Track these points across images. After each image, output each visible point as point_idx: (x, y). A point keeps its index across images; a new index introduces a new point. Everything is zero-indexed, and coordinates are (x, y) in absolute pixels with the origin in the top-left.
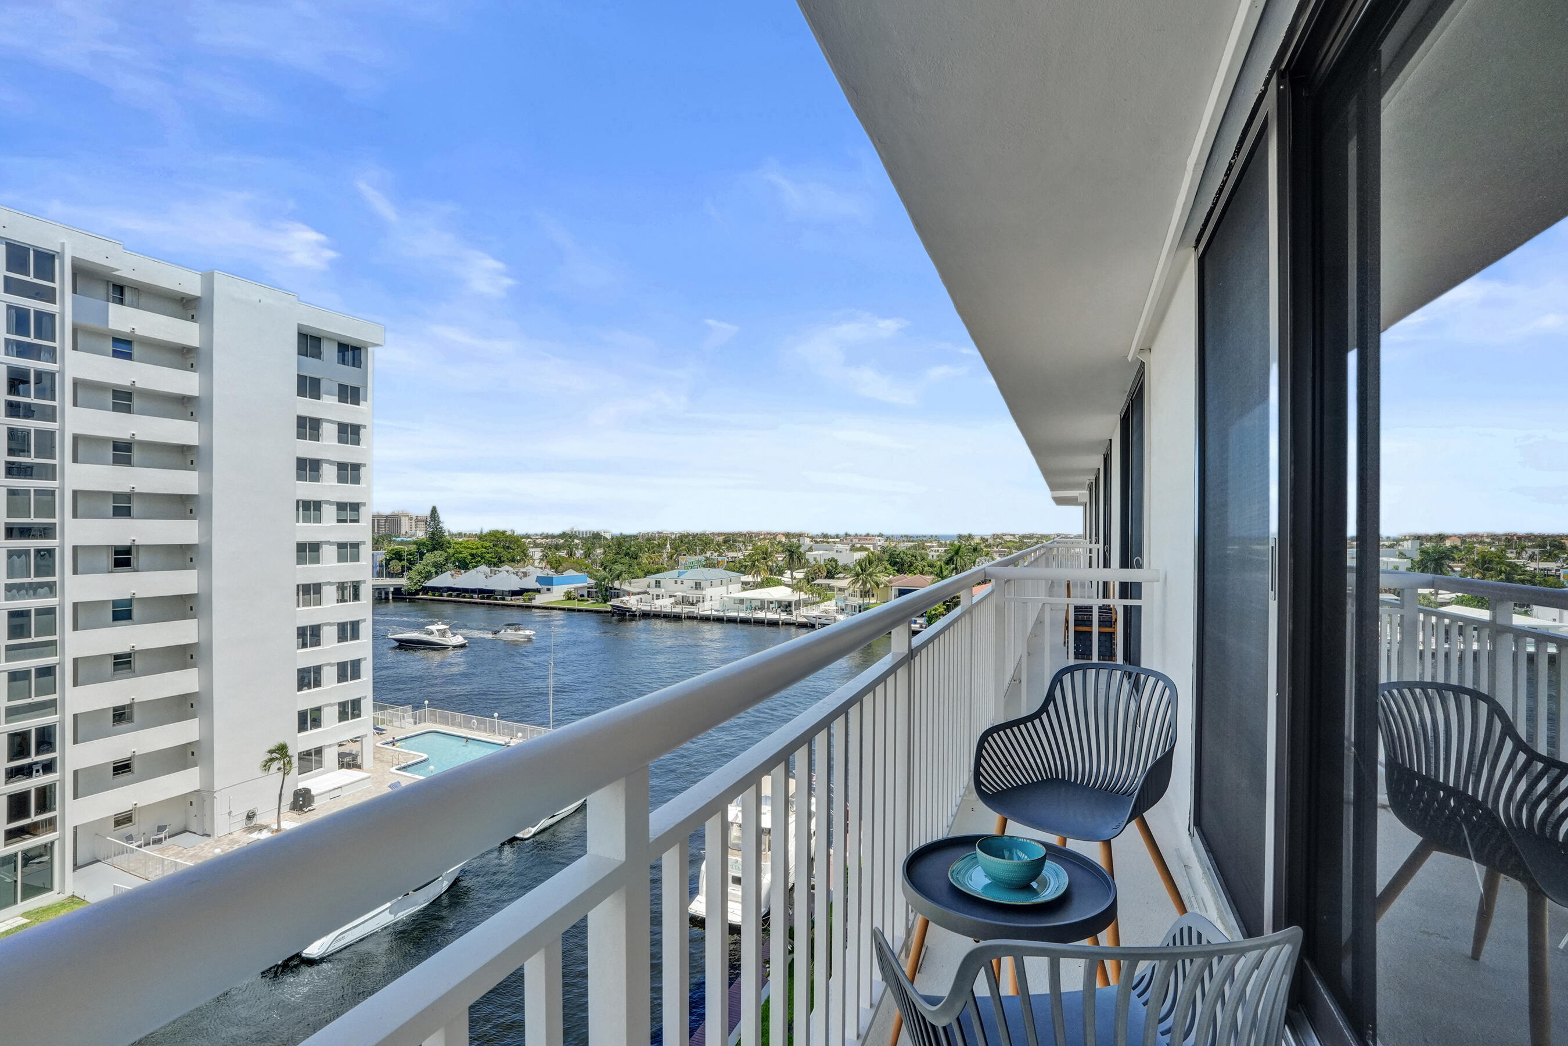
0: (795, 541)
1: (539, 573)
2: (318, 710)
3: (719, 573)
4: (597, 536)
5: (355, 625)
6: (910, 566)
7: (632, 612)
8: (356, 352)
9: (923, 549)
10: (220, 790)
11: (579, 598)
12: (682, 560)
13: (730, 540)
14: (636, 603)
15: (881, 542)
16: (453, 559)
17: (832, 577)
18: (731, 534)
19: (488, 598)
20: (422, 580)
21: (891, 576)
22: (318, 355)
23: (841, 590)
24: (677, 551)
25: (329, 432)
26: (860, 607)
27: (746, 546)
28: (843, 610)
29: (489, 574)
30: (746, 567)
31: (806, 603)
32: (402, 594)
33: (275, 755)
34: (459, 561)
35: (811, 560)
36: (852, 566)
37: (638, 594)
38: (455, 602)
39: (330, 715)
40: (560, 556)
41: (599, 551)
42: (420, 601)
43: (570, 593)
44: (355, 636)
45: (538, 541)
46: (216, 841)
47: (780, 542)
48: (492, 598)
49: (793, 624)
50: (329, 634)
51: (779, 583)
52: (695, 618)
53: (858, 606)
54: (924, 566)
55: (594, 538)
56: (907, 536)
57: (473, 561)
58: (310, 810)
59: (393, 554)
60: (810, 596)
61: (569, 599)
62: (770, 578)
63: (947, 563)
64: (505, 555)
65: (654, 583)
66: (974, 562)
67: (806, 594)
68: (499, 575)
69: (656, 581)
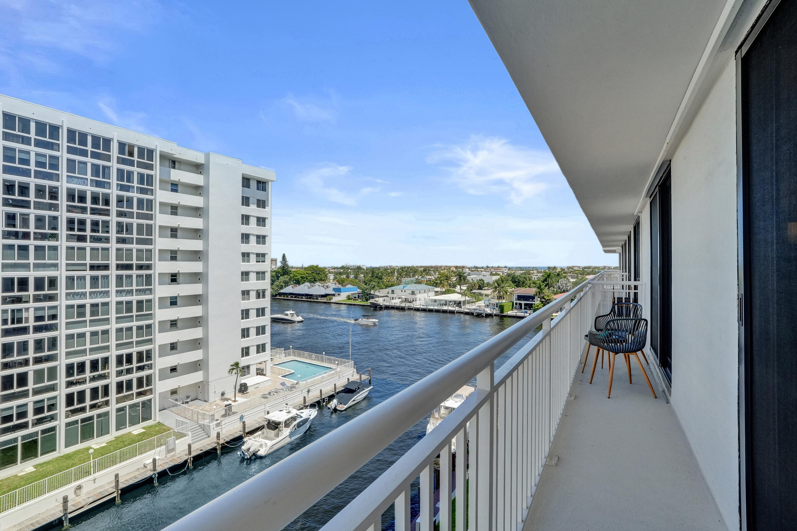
0: (461, 270)
1: (334, 286)
2: (249, 348)
3: (423, 286)
4: (360, 268)
6: (523, 283)
7: (381, 306)
8: (264, 184)
9: (529, 274)
10: (211, 382)
11: (354, 298)
12: (403, 280)
13: (427, 270)
14: (382, 302)
15: (507, 271)
16: (293, 279)
17: (481, 289)
18: (427, 267)
19: (310, 298)
20: (279, 289)
21: (513, 289)
22: (249, 186)
23: (486, 295)
24: (400, 275)
25: (253, 221)
26: (497, 304)
27: (435, 273)
28: (488, 306)
29: (310, 287)
30: (437, 284)
31: (469, 302)
33: (234, 367)
34: (296, 280)
35: (470, 280)
36: (491, 283)
37: (383, 297)
38: (294, 300)
39: (253, 350)
40: (343, 278)
41: (362, 276)
43: (349, 296)
44: (263, 314)
45: (332, 271)
46: (211, 404)
47: (452, 271)
48: (312, 298)
49: (462, 313)
50: (253, 313)
51: (454, 292)
52: (412, 309)
53: (496, 304)
54: (531, 283)
55: (358, 269)
56: (520, 268)
57: (302, 280)
60: (471, 298)
61: (349, 299)
62: (449, 289)
63: (543, 282)
64: (317, 277)
65: (391, 291)
66: (558, 282)
67: (469, 297)
68: (315, 287)
69: (392, 290)
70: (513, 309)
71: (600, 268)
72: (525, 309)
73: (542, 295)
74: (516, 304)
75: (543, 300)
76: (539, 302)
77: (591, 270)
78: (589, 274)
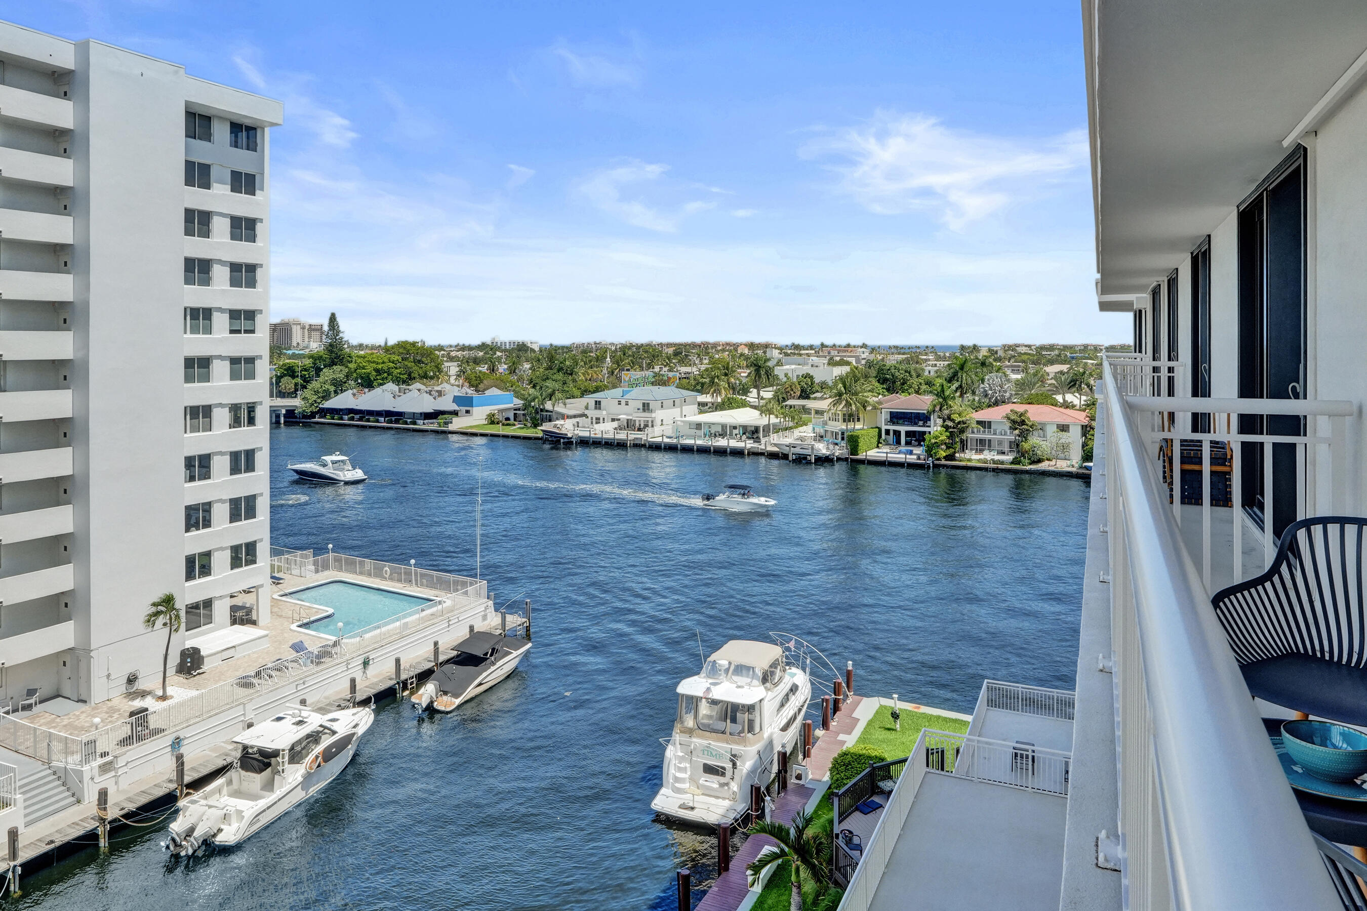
0: (760, 352)
1: (457, 392)
2: (208, 554)
3: (670, 391)
4: (522, 348)
5: (250, 454)
6: (903, 384)
7: (568, 438)
8: (251, 132)
9: (917, 363)
10: (97, 649)
11: (504, 421)
12: (625, 375)
13: (681, 353)
14: (572, 429)
15: (866, 355)
16: (355, 375)
17: (808, 398)
18: (682, 344)
19: (397, 422)
20: (319, 401)
21: (880, 396)
22: (207, 136)
23: (817, 412)
24: (619, 365)
25: (220, 227)
26: (843, 434)
27: (701, 360)
28: (822, 437)
29: (398, 393)
30: (703, 384)
31: (777, 429)
32: (296, 417)
33: (160, 608)
34: (362, 378)
35: (782, 376)
36: (830, 384)
37: (575, 416)
38: (357, 426)
39: (221, 560)
40: (480, 372)
41: (527, 366)
42: (317, 426)
43: (493, 415)
44: (250, 467)
45: (453, 354)
46: (94, 709)
47: (742, 355)
48: (401, 422)
49: (762, 454)
50: (220, 465)
51: (744, 404)
52: (644, 446)
53: (840, 433)
54: (921, 384)
55: (519, 350)
56: (896, 347)
57: (378, 377)
58: (199, 674)
59: (285, 370)
60: (782, 420)
61: (492, 423)
62: (733, 398)
63: (950, 381)
64: (416, 370)
65: (594, 403)
66: (983, 381)
67: (777, 417)
68: (409, 394)
69: (596, 401)
70: (880, 445)
71: (1077, 349)
72: (908, 443)
73: (946, 412)
74: (887, 432)
75: (950, 424)
76: (939, 428)
77: (1057, 352)
78: (1052, 362)
